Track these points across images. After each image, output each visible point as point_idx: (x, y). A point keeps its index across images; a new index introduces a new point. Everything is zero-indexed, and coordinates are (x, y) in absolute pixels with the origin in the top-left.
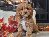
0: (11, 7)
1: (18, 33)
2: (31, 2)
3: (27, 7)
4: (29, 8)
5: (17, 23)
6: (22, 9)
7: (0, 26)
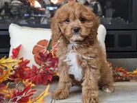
0: (40, 15)
3: (81, 14)
5: (57, 59)
6: (67, 20)
7: (13, 67)
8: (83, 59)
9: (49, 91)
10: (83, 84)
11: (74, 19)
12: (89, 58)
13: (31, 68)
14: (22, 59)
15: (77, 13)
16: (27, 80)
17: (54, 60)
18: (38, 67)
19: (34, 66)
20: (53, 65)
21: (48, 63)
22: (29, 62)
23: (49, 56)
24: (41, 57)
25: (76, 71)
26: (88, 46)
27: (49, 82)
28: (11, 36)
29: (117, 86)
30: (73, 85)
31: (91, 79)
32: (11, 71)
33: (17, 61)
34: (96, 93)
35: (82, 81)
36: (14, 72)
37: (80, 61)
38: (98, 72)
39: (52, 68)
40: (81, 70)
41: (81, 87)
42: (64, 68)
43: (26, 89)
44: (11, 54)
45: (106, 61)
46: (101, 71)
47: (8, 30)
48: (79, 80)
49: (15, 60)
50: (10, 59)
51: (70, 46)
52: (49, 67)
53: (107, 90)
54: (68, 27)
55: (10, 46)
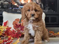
2: (40, 3)
7: (4, 30)
11: (32, 10)
13: (12, 31)
16: (10, 36)
17: (22, 27)
18: (15, 30)
20: (22, 29)
22: (11, 28)
23: (20, 25)
24: (16, 26)
25: (32, 32)
26: (38, 22)
28: (3, 17)
31: (38, 36)
35: (34, 36)
38: (42, 33)
40: (34, 31)
47: (2, 14)
48: (33, 36)
49: (5, 27)
55: (3, 21)
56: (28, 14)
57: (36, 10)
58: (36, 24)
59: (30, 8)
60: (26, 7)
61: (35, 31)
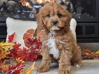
1: (43, 62)
3: (58, 11)
4: (63, 13)
6: (49, 16)
7: (9, 49)
8: (60, 43)
9: (35, 66)
10: (60, 61)
11: (54, 15)
12: (64, 43)
13: (22, 49)
14: (15, 43)
15: (56, 10)
16: (19, 58)
17: (39, 44)
18: (27, 48)
19: (24, 48)
20: (38, 47)
21: (34, 46)
22: (20, 45)
23: (35, 41)
24: (29, 42)
25: (55, 52)
26: (63, 34)
27: (35, 60)
28: (7, 26)
29: (85, 63)
30: (52, 62)
32: (8, 52)
33: (12, 44)
34: (69, 68)
35: (59, 59)
36: (9, 52)
37: (57, 45)
39: (37, 50)
40: (58, 51)
41: (58, 63)
42: (46, 50)
43: (18, 65)
44: (7, 39)
45: (76, 45)
46: (73, 52)
48: (57, 58)
49: (10, 44)
50: (7, 43)
51: (50, 34)
52: (35, 49)
53: (77, 66)
54: (49, 21)
56: (47, 22)
57: (60, 15)
58: (60, 38)
59: (50, 12)
60: (44, 11)
61: (60, 50)
